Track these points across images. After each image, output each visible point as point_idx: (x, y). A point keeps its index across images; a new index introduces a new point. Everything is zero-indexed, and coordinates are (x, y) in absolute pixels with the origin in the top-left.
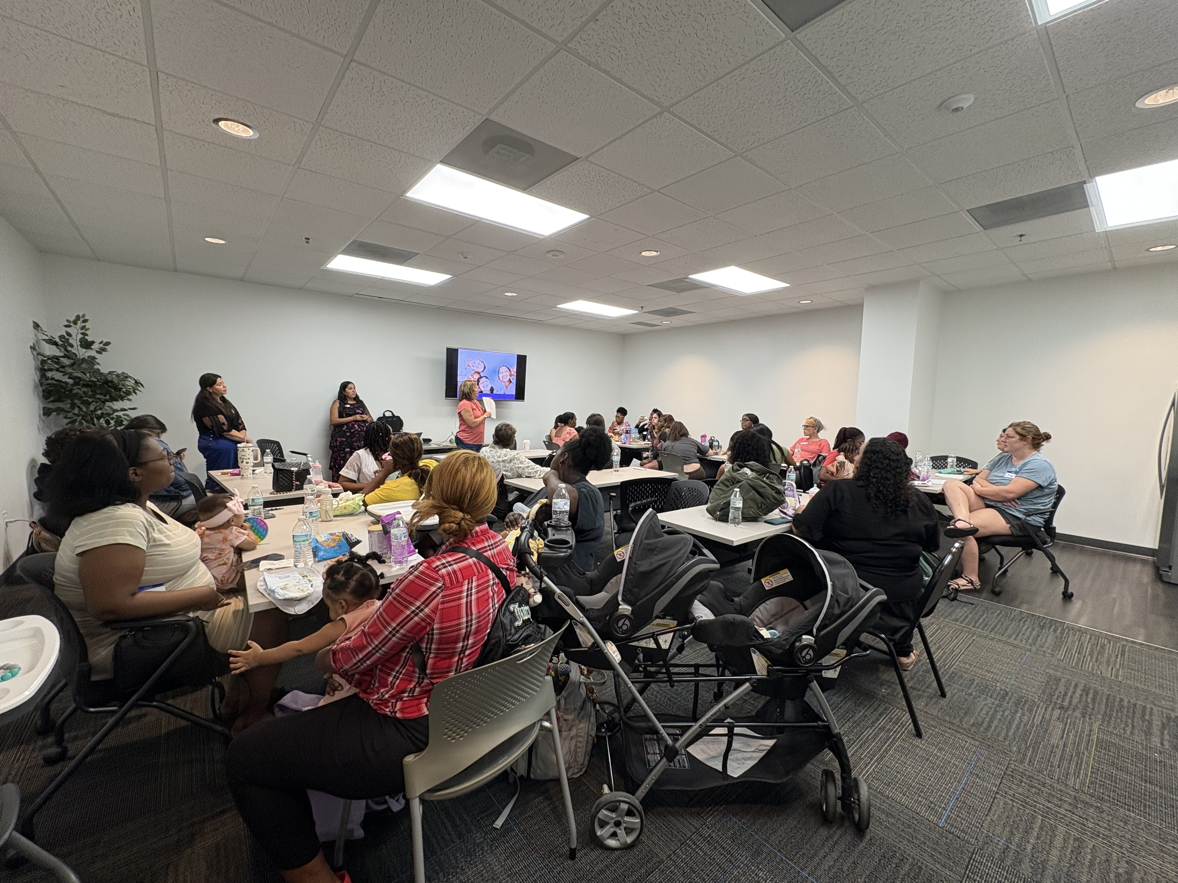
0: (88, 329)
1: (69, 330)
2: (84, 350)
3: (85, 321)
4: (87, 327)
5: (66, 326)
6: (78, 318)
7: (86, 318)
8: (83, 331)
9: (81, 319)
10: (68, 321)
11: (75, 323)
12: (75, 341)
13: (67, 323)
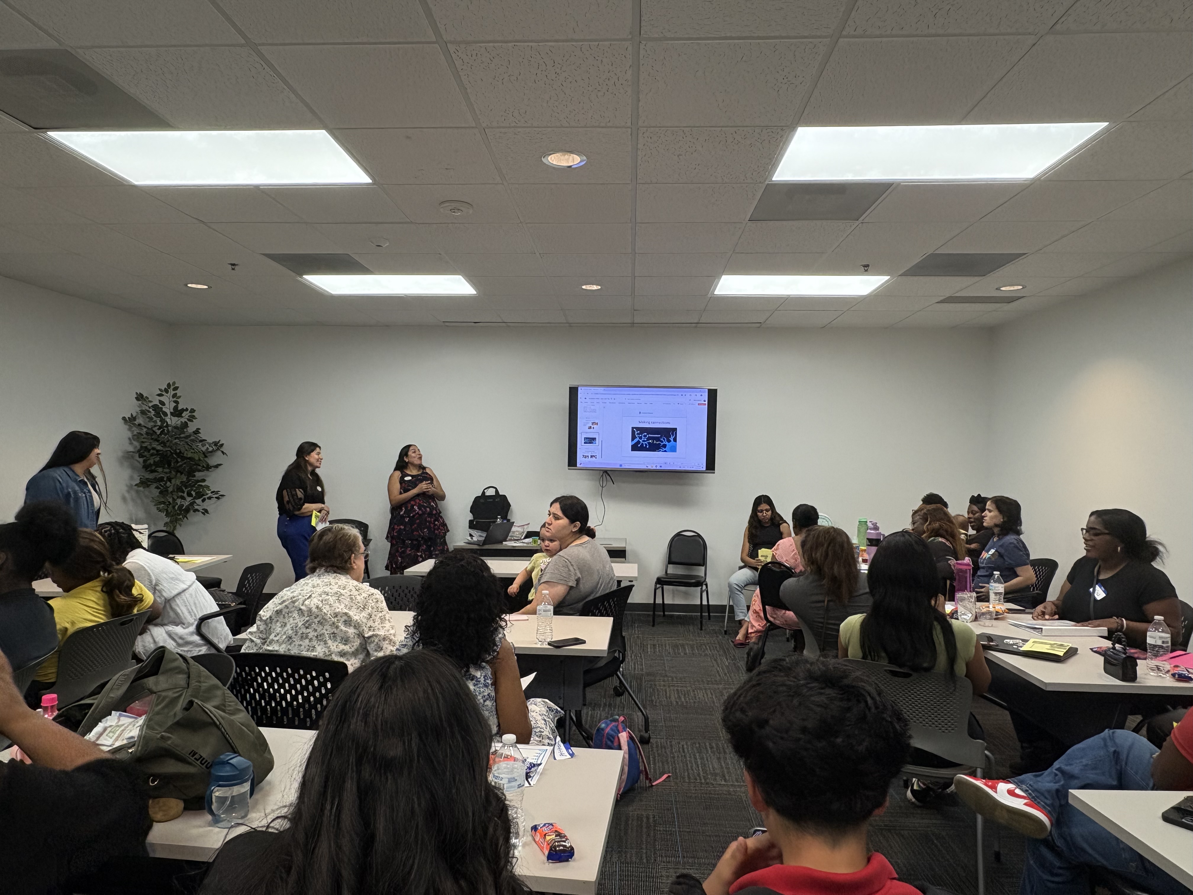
0: (180, 397)
1: (162, 398)
2: (176, 418)
3: (176, 389)
4: (178, 395)
5: (159, 395)
6: (169, 385)
7: (176, 385)
8: (175, 399)
9: (172, 387)
10: (160, 390)
11: (166, 391)
12: (168, 408)
13: (160, 392)
